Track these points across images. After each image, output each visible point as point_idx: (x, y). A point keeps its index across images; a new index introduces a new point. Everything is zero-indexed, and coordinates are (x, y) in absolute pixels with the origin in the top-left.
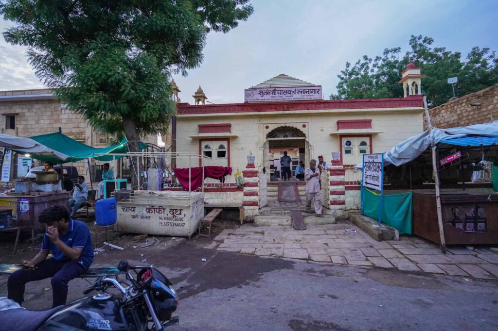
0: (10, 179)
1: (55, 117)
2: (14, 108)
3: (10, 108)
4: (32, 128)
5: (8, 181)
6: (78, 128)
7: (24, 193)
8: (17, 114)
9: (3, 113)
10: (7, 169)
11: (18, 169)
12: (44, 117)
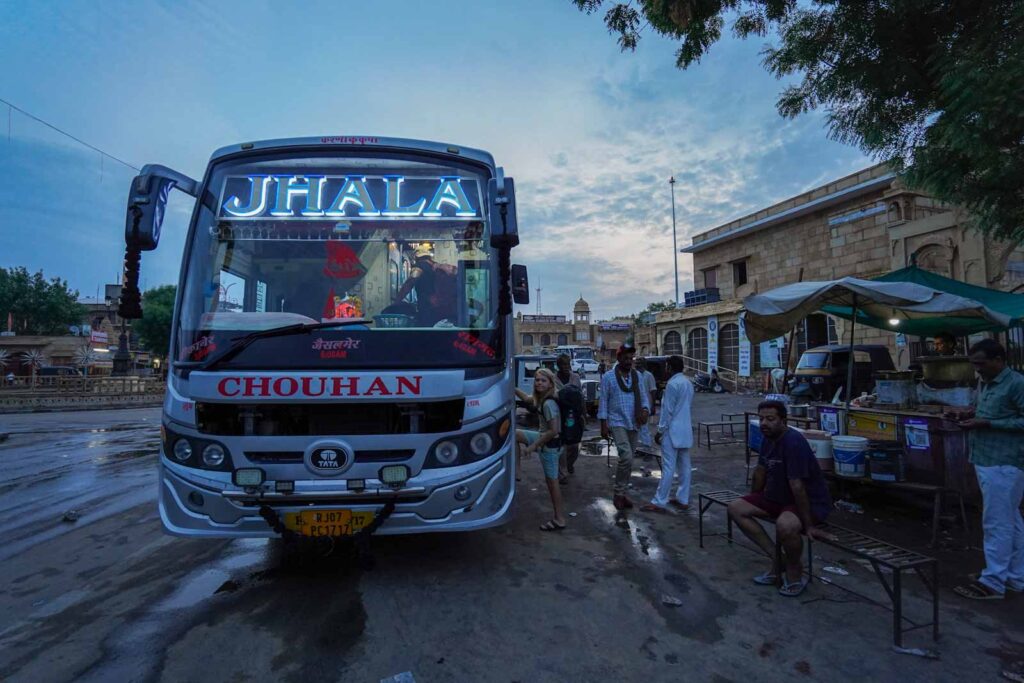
0: (751, 373)
1: (811, 249)
2: (744, 247)
3: (739, 250)
4: (773, 278)
5: (748, 374)
6: (870, 260)
7: (898, 405)
8: (749, 257)
9: (729, 260)
10: (746, 355)
11: (762, 354)
12: (792, 254)
